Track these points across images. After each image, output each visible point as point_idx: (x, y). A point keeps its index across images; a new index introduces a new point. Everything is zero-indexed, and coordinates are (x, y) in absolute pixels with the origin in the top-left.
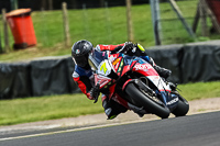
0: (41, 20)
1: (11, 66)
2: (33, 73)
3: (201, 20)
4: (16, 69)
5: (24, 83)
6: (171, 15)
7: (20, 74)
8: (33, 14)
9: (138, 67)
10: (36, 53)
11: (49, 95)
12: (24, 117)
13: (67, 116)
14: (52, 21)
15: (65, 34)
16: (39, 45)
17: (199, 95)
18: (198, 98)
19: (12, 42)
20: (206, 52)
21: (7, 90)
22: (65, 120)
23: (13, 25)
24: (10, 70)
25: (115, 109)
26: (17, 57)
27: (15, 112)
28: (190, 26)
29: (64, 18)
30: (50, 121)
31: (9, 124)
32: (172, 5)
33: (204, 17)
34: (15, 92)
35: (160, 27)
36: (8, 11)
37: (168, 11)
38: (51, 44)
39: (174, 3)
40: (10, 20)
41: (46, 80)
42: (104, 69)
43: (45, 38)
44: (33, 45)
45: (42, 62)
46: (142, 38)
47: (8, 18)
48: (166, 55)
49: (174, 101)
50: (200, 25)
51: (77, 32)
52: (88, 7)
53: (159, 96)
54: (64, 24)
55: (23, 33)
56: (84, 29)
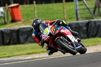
0: (24, 9)
1: (10, 30)
2: (20, 33)
3: (97, 9)
4: (12, 31)
5: (16, 38)
6: (83, 7)
7: (14, 34)
8: (20, 6)
9: (62, 31)
10: (21, 24)
11: (27, 43)
12: (16, 54)
13: (35, 53)
14: (29, 9)
15: (35, 15)
16: (23, 20)
17: (96, 44)
18: (96, 45)
19: (10, 19)
20: (99, 24)
21: (8, 41)
22: (34, 55)
23: (11, 11)
24: (9, 32)
25: (52, 51)
26: (13, 26)
27: (11, 51)
28: (92, 12)
29: (34, 8)
30: (28, 55)
31: (9, 57)
32: (84, 2)
33: (99, 8)
34: (12, 42)
35: (78, 12)
36: (9, 4)
37: (82, 5)
38: (28, 20)
39: (85, 1)
40: (10, 9)
41: (26, 36)
42: (47, 32)
43: (26, 17)
44: (20, 21)
45: (24, 28)
46: (70, 17)
47: (8, 8)
48: (81, 25)
49: (79, 47)
50: (96, 11)
51: (40, 15)
52: (45, 3)
53: (72, 45)
54: (34, 10)
55: (16, 15)
56: (44, 13)
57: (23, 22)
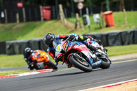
0: (116, 15)
16: (116, 25)
19: (105, 24)
36: (103, 12)
38: (120, 25)
40: (104, 16)
44: (113, 26)
53: (88, 61)
55: (109, 21)
57: (116, 27)
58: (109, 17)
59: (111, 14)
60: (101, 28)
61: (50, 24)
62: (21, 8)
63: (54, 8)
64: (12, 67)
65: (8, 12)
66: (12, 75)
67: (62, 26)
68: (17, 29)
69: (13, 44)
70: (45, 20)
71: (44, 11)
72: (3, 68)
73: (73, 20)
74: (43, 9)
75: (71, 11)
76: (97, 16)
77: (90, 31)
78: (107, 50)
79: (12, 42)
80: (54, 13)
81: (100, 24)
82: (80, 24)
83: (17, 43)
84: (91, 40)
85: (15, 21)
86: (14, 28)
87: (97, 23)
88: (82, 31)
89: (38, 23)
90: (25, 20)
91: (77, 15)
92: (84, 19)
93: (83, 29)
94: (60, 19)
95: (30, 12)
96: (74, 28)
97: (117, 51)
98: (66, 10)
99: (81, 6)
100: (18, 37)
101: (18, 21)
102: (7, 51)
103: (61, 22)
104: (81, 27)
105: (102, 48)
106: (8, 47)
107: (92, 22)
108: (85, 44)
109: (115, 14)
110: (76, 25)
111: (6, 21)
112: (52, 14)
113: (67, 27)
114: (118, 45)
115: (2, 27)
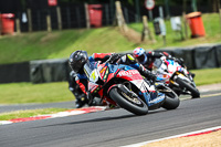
58: (195, 21)
59: (198, 17)
60: (183, 39)
61: (101, 34)
62: (53, 7)
63: (107, 7)
64: (40, 103)
65: (33, 14)
66: (39, 115)
67: (121, 37)
68: (47, 41)
69: (41, 65)
70: (93, 26)
71: (92, 11)
72: (25, 104)
73: (138, 26)
74: (89, 9)
75: (135, 12)
76: (176, 21)
77: (165, 44)
78: (193, 76)
79: (40, 62)
80: (107, 16)
81: (181, 33)
82: (149, 33)
83: (48, 64)
84: (168, 59)
85: (44, 28)
86: (43, 39)
87: (177, 31)
88: (152, 44)
89: (81, 31)
90: (60, 26)
91: (145, 18)
92: (157, 25)
93: (155, 41)
94: (117, 24)
95: (68, 14)
96: (139, 40)
97: (209, 77)
98: (126, 10)
99: (150, 4)
100: (50, 53)
101: (49, 29)
102: (32, 78)
103: (119, 30)
104: (151, 38)
105: (186, 72)
106: (33, 70)
107: (169, 30)
108: (137, 68)
109: (206, 17)
110: (143, 35)
111: (30, 29)
112: (104, 17)
113: (128, 38)
114: (210, 67)
115: (24, 38)
